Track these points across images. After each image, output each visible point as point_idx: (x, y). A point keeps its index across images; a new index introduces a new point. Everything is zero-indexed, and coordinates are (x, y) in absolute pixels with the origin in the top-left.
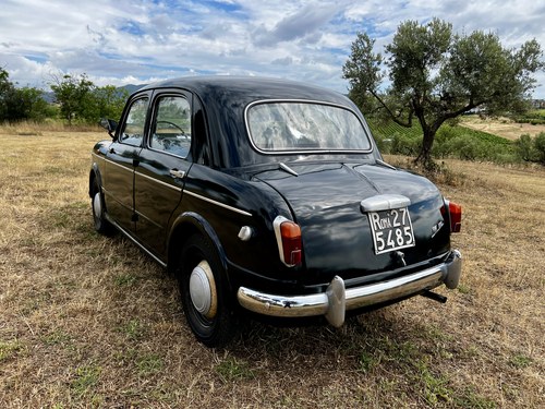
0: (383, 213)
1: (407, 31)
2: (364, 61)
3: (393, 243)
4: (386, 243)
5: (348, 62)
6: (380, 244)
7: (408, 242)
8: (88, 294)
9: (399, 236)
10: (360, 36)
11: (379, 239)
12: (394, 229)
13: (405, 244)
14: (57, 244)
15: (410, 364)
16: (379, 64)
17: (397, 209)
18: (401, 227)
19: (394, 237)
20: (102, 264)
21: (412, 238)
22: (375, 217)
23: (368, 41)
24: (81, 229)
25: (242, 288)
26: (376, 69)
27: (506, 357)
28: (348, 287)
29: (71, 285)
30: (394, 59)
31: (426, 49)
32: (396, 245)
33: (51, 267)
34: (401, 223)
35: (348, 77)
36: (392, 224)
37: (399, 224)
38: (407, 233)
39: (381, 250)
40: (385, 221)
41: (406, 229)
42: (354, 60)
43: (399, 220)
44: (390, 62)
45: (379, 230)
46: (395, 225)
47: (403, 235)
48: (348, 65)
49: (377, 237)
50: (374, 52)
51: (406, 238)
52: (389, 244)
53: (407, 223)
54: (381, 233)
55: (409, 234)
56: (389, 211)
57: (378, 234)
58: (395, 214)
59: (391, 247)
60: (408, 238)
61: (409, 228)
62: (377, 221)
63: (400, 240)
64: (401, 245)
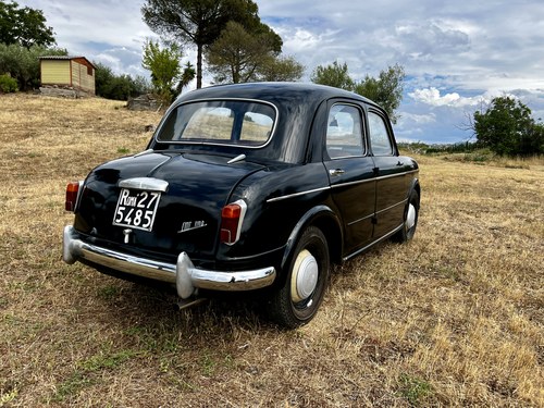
0: (134, 192)
3: (129, 220)
4: (124, 218)
6: (118, 217)
7: (144, 226)
9: (138, 217)
11: (119, 213)
12: (136, 208)
13: (140, 225)
17: (149, 192)
18: (144, 210)
19: (133, 216)
21: (151, 222)
22: (126, 194)
32: (132, 223)
34: (146, 206)
36: (137, 204)
37: (143, 206)
38: (146, 217)
39: (118, 223)
40: (132, 199)
41: (148, 212)
43: (146, 203)
45: (123, 205)
46: (139, 206)
47: (142, 217)
49: (119, 211)
51: (144, 221)
52: (126, 220)
53: (152, 208)
54: (124, 209)
55: (149, 218)
56: (140, 191)
57: (120, 208)
58: (144, 196)
59: (126, 223)
60: (146, 221)
61: (151, 213)
62: (126, 197)
63: (137, 221)
64: (136, 225)
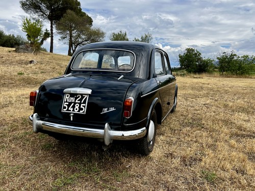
0: (72, 95)
3: (72, 109)
4: (68, 108)
6: (65, 108)
7: (81, 111)
9: (77, 107)
11: (65, 106)
13: (79, 111)
17: (82, 95)
18: (80, 104)
19: (74, 107)
21: (85, 110)
22: (68, 96)
32: (73, 110)
34: (81, 101)
36: (75, 101)
37: (79, 102)
38: (81, 107)
39: (64, 111)
40: (72, 98)
41: (82, 105)
43: (80, 100)
45: (67, 102)
46: (77, 101)
47: (79, 107)
51: (80, 109)
52: (70, 109)
53: (84, 102)
55: (83, 108)
56: (77, 94)
57: (65, 103)
58: (79, 97)
59: (70, 111)
60: (82, 109)
61: (84, 105)
62: (68, 98)
63: (76, 109)
64: (76, 111)
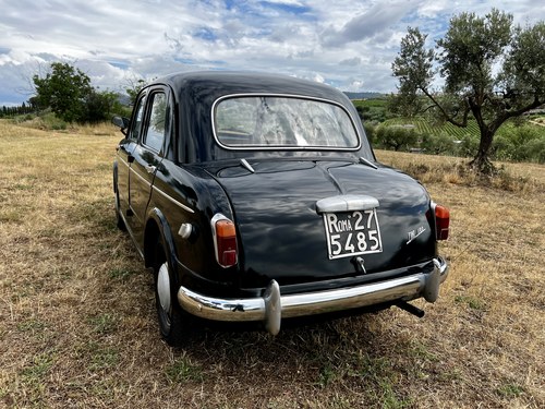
0: (342, 215)
1: (462, 24)
2: (414, 57)
3: (352, 248)
4: (343, 247)
5: (398, 59)
6: (335, 248)
7: (372, 248)
8: (80, 285)
9: (362, 241)
10: (411, 31)
11: (334, 243)
12: (355, 232)
13: (368, 249)
14: (72, 236)
15: (376, 382)
16: (430, 60)
17: (362, 211)
18: (365, 231)
19: (354, 241)
20: (105, 257)
21: (379, 242)
22: (332, 219)
23: (419, 36)
24: (104, 223)
25: (182, 288)
26: (428, 66)
27: (495, 384)
28: (284, 293)
29: (67, 275)
30: (446, 54)
31: (483, 43)
32: (357, 250)
33: (57, 257)
34: (366, 226)
35: (397, 74)
36: (353, 227)
37: (362, 227)
38: (371, 238)
39: (337, 255)
40: (344, 223)
41: (370, 233)
42: (404, 56)
43: (363, 223)
44: (441, 58)
45: (335, 233)
46: (357, 228)
47: (367, 239)
48: (398, 62)
49: (332, 240)
50: (426, 48)
51: (371, 243)
52: (347, 248)
53: (374, 227)
54: (338, 236)
55: (375, 239)
56: (351, 212)
57: (334, 237)
58: (358, 216)
59: (350, 251)
60: (374, 243)
61: (375, 232)
62: (334, 222)
63: (362, 245)
64: (363, 251)
